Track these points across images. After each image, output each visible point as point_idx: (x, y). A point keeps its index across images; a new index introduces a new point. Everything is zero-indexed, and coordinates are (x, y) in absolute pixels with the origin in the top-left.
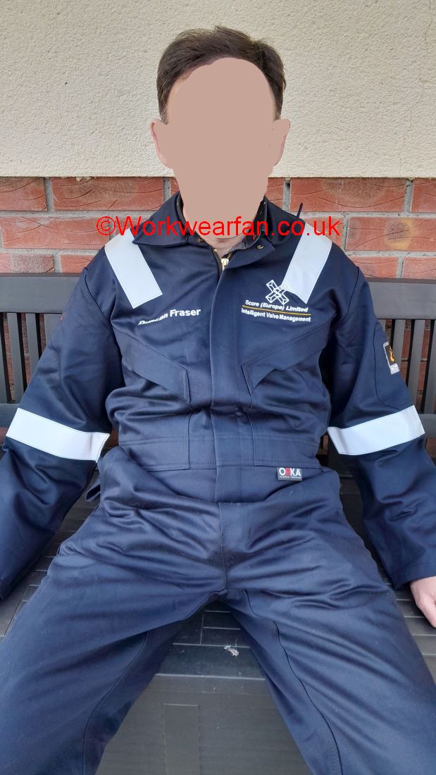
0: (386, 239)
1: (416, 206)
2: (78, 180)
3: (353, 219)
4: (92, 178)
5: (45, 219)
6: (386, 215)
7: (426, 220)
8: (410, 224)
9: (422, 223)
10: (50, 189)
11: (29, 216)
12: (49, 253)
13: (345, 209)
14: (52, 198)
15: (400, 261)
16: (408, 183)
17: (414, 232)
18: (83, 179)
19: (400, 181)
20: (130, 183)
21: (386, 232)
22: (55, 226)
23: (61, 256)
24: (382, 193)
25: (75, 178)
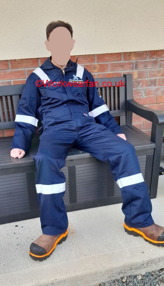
0: (92, 69)
1: (98, 61)
2: (17, 60)
3: (84, 65)
4: (21, 59)
5: (8, 71)
6: (91, 64)
7: (101, 64)
8: (97, 66)
9: (100, 65)
10: (9, 63)
11: (4, 71)
12: (9, 81)
13: (82, 63)
14: (10, 66)
15: (96, 75)
16: (95, 56)
17: (98, 67)
18: (18, 59)
19: (94, 55)
20: (30, 60)
21: (92, 68)
22: (11, 73)
23: (13, 81)
24: (90, 59)
25: (16, 60)
